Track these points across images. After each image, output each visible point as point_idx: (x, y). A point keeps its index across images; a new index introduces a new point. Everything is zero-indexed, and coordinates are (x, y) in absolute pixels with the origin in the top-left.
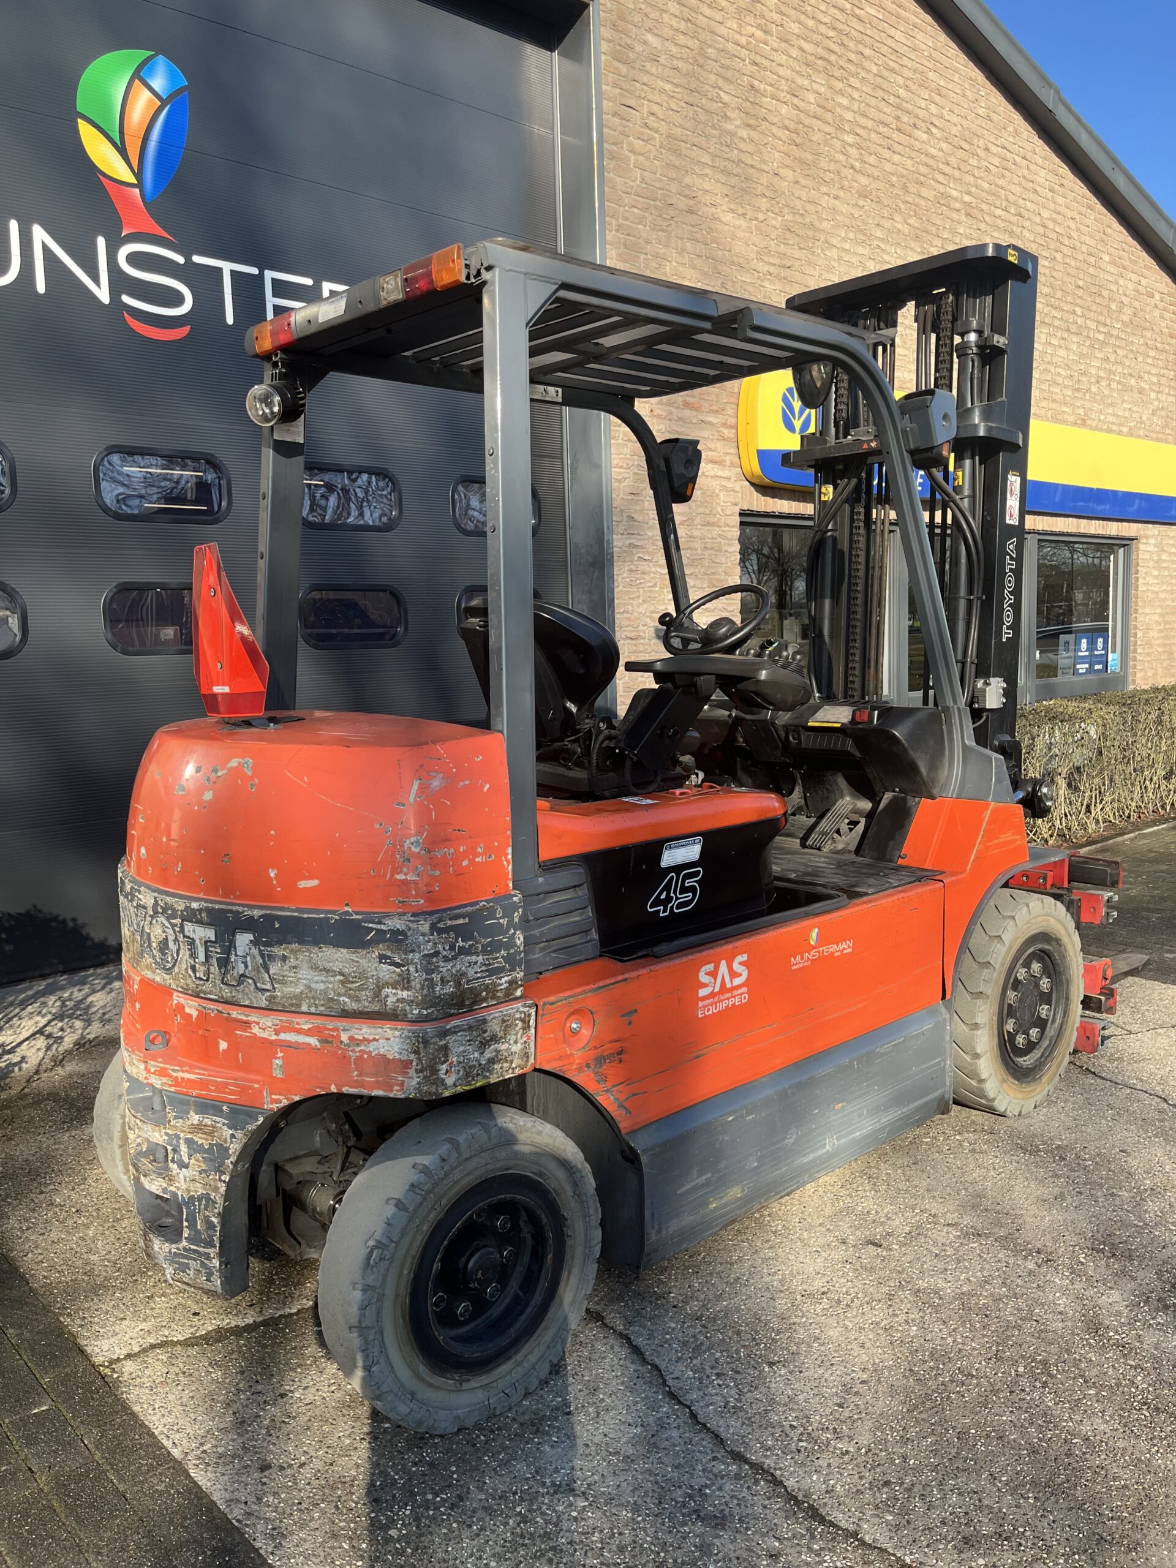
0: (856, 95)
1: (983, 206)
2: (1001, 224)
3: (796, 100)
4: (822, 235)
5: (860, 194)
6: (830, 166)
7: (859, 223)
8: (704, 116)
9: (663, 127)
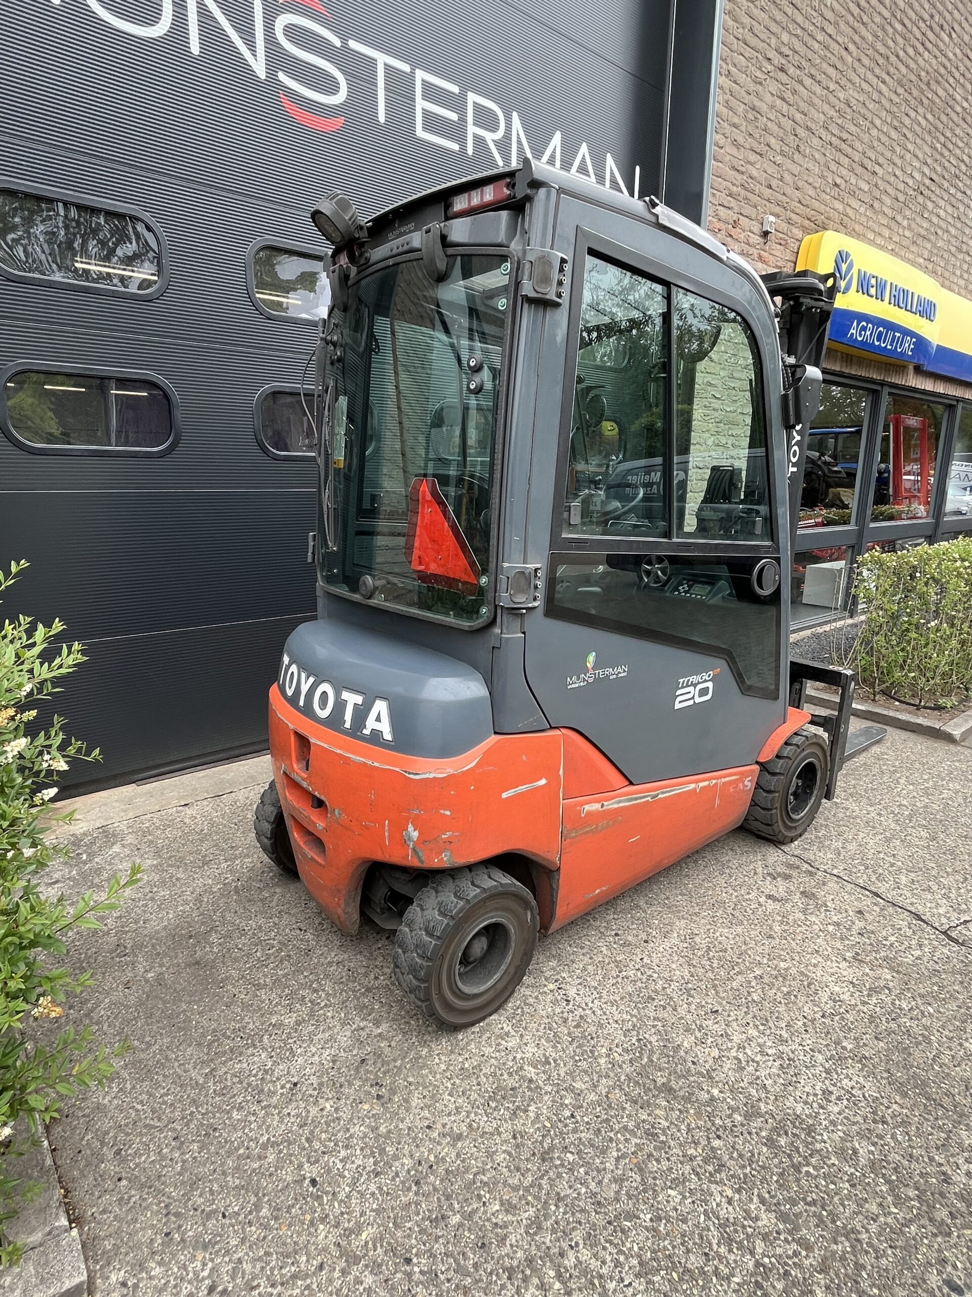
4: (869, 115)
5: (900, 83)
6: (882, 50)
7: (895, 110)
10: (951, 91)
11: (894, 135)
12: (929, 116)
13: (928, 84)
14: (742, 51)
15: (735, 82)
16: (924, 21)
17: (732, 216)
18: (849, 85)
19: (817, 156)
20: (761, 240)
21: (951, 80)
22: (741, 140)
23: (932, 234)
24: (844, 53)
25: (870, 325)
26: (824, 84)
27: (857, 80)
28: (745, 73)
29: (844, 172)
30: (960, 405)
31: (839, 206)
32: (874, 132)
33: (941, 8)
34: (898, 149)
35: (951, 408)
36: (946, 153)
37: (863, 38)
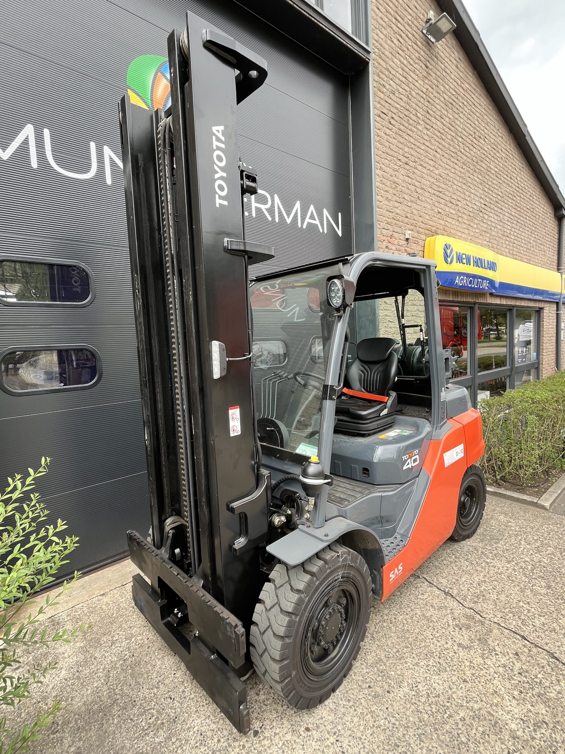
0: (462, 121)
1: (501, 173)
2: (506, 181)
3: (442, 120)
4: (451, 179)
5: (463, 163)
6: (454, 150)
7: (463, 175)
8: (411, 122)
9: (397, 125)
10: (488, 164)
11: (464, 187)
12: (480, 177)
13: (477, 163)
14: (386, 157)
15: (384, 172)
16: (472, 136)
17: (390, 233)
18: (440, 167)
19: (428, 200)
20: (406, 242)
21: (488, 160)
22: (390, 197)
23: (489, 229)
24: (436, 153)
25: (465, 278)
26: (428, 168)
27: (444, 164)
28: (388, 167)
29: (442, 206)
30: (515, 309)
31: (441, 222)
32: (455, 187)
33: (479, 129)
34: (467, 193)
35: (510, 310)
36: (490, 192)
37: (444, 146)
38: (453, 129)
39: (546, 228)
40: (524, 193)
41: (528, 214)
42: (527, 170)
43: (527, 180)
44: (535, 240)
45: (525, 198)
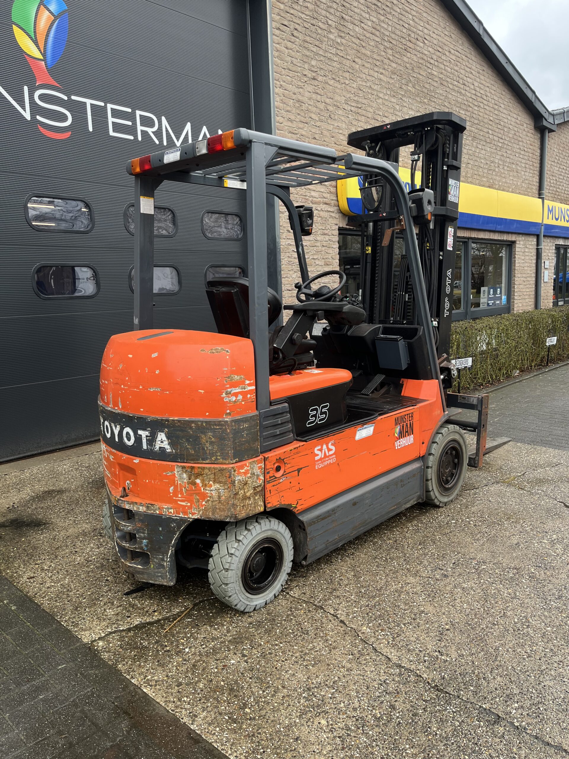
6: (378, 58)
7: (392, 87)
8: (320, 31)
9: (301, 36)
11: (393, 100)
16: (404, 38)
18: (358, 79)
19: (343, 118)
21: (428, 65)
22: (293, 118)
24: (353, 64)
26: (342, 81)
27: (364, 75)
28: (291, 84)
30: (470, 241)
33: (415, 30)
34: (398, 107)
35: (465, 243)
37: (364, 54)
38: (377, 33)
39: (521, 143)
40: (485, 102)
41: (490, 127)
42: (490, 72)
43: (490, 86)
44: (503, 158)
45: (486, 107)
